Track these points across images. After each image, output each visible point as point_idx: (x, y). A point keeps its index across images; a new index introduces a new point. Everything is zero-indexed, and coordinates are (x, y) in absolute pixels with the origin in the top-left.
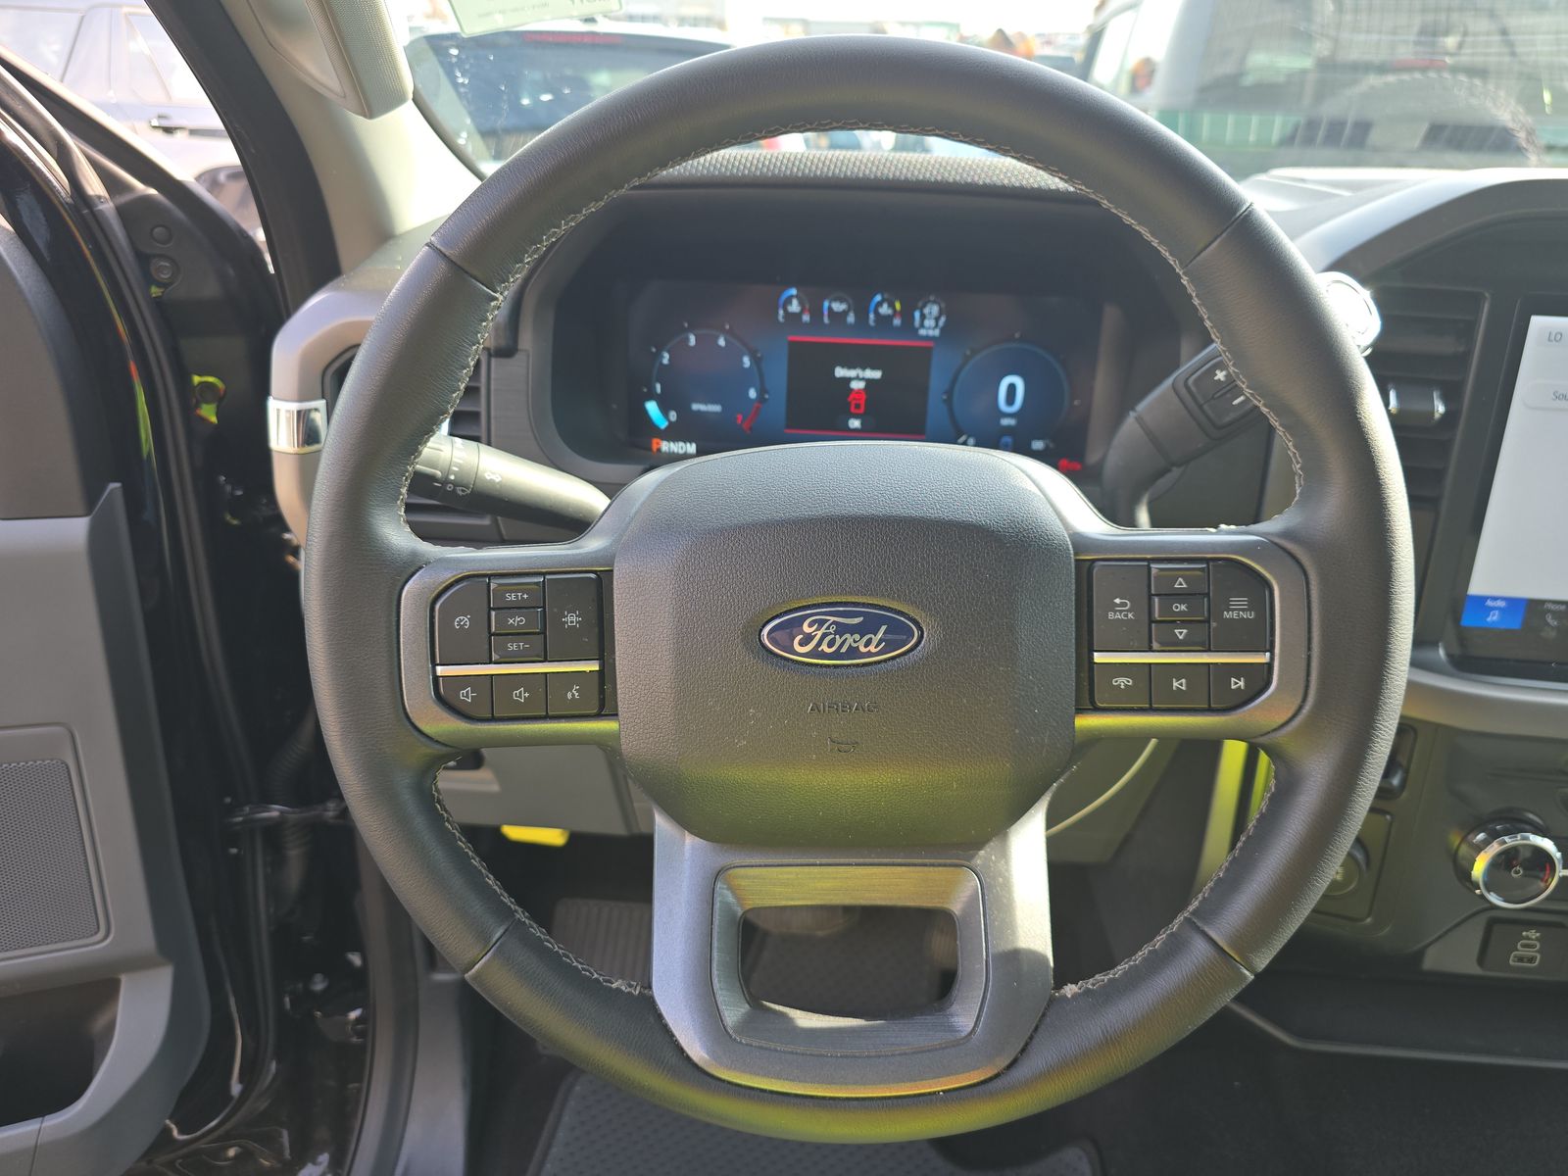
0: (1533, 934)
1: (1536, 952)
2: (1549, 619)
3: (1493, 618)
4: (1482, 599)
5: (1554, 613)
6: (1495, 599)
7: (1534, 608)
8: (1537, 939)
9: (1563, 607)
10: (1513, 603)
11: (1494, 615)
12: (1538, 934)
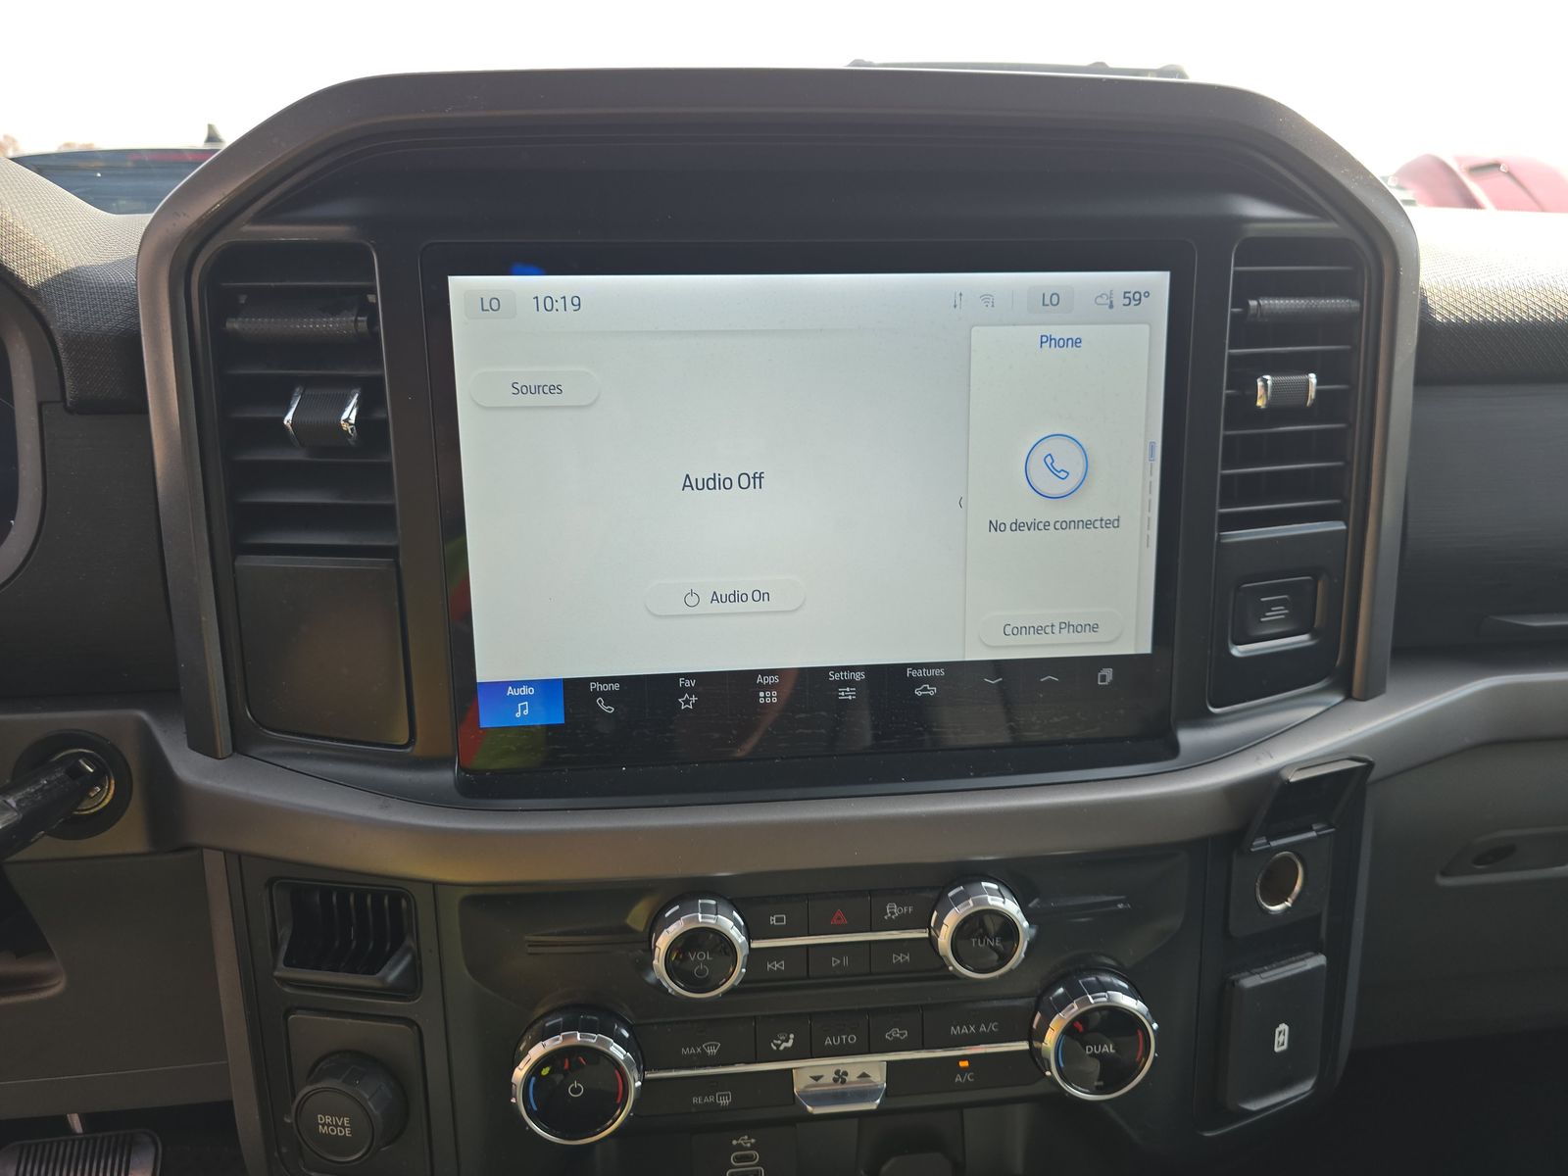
0: (746, 1141)
1: (757, 1165)
2: (601, 703)
3: (522, 713)
4: (501, 686)
5: (609, 697)
6: (517, 684)
7: (576, 691)
8: (753, 1147)
9: (616, 687)
10: (545, 686)
11: (523, 708)
12: (753, 1141)
